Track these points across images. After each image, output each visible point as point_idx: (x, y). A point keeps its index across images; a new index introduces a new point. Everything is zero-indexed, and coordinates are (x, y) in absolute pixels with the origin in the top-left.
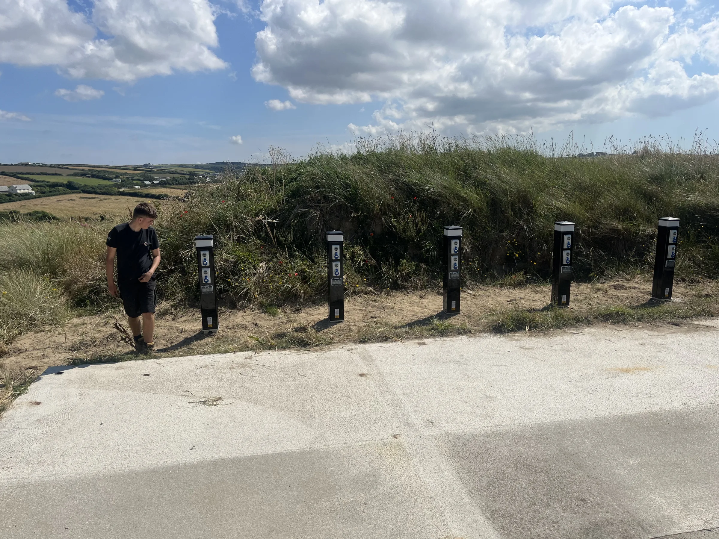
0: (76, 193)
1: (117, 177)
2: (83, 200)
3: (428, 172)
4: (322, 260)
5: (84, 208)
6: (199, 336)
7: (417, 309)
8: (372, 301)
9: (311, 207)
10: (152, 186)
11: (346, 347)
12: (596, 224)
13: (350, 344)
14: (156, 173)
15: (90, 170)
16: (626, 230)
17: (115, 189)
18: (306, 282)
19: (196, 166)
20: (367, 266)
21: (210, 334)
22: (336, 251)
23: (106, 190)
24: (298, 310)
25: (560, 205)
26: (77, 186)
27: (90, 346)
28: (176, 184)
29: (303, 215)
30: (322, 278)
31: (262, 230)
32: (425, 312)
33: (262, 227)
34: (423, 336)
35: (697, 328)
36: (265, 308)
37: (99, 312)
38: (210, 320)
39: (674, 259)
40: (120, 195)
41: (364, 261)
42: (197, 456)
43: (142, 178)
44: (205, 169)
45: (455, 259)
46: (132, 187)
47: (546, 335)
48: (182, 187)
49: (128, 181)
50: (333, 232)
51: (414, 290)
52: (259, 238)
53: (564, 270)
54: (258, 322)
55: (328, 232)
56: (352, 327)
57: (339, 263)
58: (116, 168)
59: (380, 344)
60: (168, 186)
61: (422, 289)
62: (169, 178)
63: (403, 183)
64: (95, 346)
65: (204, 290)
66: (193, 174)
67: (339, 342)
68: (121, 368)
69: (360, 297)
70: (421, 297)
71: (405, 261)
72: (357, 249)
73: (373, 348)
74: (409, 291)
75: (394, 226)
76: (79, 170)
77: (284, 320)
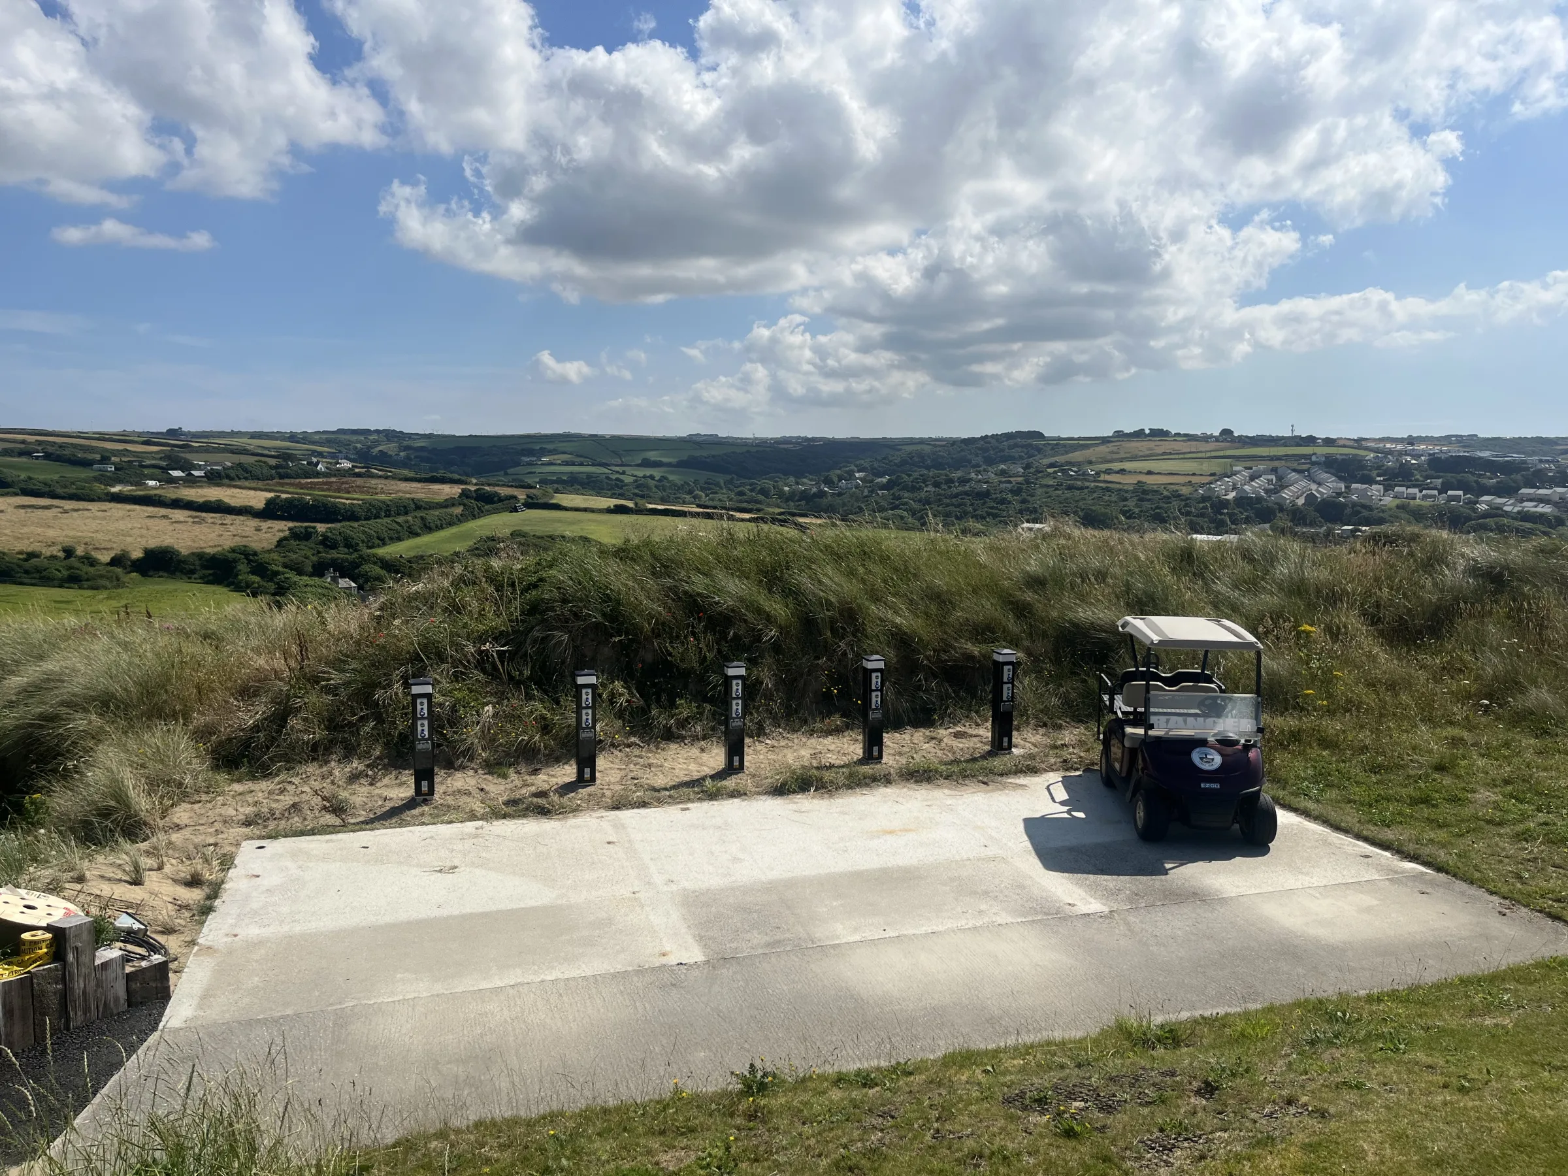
0: (7, 494)
1: (105, 460)
2: (23, 511)
3: (720, 575)
4: (568, 701)
5: (25, 530)
6: (411, 804)
7: (693, 767)
8: (636, 756)
9: (557, 628)
10: (189, 481)
11: (595, 814)
12: (946, 647)
13: (602, 810)
14: (197, 452)
15: (39, 443)
16: (984, 656)
17: (99, 488)
18: (548, 733)
19: (293, 437)
20: (632, 708)
21: (425, 802)
22: (587, 696)
23: (77, 489)
24: (535, 772)
25: (898, 620)
26: (9, 480)
27: (268, 819)
28: (246, 479)
29: (545, 639)
30: (569, 726)
31: (488, 661)
32: (703, 771)
33: (488, 657)
34: (689, 800)
35: (1005, 786)
36: (493, 767)
37: (267, 775)
38: (425, 784)
39: (1012, 701)
40: (110, 501)
41: (627, 701)
42: (445, 912)
43: (164, 464)
44: (313, 443)
45: (737, 704)
46: (139, 484)
47: (831, 796)
48: (260, 484)
49: (132, 470)
50: (583, 673)
51: (693, 740)
52: (484, 671)
53: (876, 715)
54: (485, 787)
55: (577, 672)
56: (605, 791)
57: (590, 711)
58: (102, 437)
59: (636, 810)
60: (226, 481)
61: (704, 738)
62: (229, 464)
63: (685, 592)
64: (275, 819)
65: (419, 747)
66: (285, 456)
67: (588, 808)
68: (331, 841)
69: (620, 751)
70: (703, 750)
71: (683, 702)
72: (618, 685)
73: (626, 815)
74: (686, 741)
75: (670, 654)
76: (14, 441)
77: (519, 783)
